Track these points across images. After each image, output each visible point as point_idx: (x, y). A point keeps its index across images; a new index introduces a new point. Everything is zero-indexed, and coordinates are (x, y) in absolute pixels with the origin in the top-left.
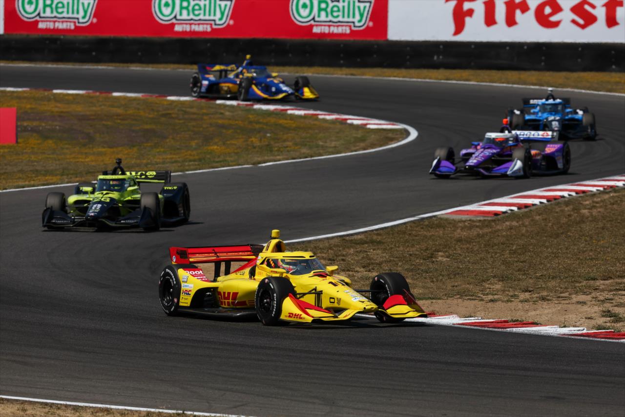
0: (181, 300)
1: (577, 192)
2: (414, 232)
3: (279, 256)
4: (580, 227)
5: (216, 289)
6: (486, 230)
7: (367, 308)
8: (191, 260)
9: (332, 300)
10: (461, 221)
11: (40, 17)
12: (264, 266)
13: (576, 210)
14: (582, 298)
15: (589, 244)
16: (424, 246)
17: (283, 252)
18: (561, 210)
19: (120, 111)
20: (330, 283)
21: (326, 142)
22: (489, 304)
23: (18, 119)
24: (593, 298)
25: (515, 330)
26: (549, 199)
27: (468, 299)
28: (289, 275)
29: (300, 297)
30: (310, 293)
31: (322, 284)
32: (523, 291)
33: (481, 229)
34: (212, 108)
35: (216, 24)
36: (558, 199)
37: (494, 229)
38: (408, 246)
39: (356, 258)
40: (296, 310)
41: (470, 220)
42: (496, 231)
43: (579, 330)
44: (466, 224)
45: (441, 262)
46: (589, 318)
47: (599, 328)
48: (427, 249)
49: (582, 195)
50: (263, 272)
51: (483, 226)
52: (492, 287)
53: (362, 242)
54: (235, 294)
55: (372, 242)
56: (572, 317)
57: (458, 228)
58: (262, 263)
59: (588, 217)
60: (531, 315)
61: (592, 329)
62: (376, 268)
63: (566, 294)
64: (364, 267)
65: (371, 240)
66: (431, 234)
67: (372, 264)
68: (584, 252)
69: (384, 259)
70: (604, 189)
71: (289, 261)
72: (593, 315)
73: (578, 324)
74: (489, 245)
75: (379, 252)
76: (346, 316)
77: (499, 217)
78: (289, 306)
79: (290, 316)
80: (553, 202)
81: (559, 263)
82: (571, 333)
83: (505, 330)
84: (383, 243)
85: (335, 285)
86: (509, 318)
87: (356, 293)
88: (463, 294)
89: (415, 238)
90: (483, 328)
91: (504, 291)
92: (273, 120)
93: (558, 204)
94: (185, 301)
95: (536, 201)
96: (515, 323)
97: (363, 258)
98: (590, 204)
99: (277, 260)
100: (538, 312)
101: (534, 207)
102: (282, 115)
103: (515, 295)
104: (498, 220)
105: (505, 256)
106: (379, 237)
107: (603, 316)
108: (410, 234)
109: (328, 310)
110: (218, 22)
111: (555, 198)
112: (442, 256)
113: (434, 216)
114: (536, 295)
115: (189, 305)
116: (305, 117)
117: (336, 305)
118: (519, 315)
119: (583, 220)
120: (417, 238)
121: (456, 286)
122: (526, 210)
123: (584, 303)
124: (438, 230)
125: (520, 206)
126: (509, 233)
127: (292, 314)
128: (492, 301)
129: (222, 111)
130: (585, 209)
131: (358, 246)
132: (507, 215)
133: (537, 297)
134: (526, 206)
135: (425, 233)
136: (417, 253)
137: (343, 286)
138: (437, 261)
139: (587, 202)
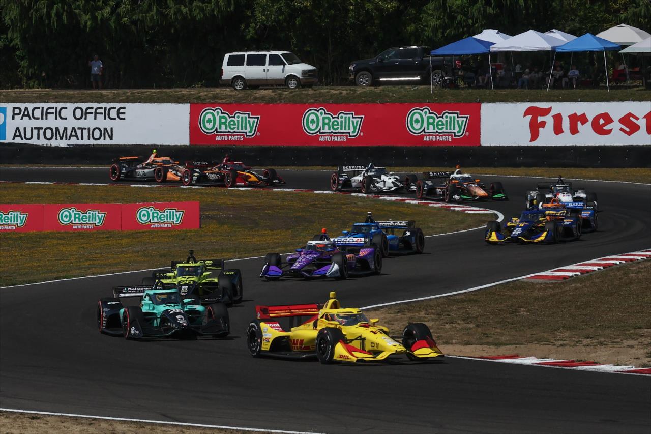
0: (262, 346)
1: (626, 260)
2: (502, 293)
3: (335, 312)
4: (629, 288)
5: (288, 337)
6: (557, 291)
7: (398, 350)
8: (271, 315)
9: (373, 345)
10: (538, 284)
11: (217, 132)
12: (324, 319)
13: (626, 274)
14: (631, 342)
15: (636, 301)
16: (509, 304)
17: (338, 308)
18: (614, 275)
19: (278, 202)
20: (372, 332)
21: (435, 225)
22: (560, 348)
23: (201, 209)
24: (639, 343)
25: (579, 368)
26: (605, 266)
27: (544, 344)
28: (342, 326)
29: (349, 343)
30: (356, 339)
31: (366, 333)
32: (585, 338)
33: (553, 290)
34: (348, 199)
35: (350, 136)
36: (612, 266)
37: (563, 290)
38: (497, 303)
39: (458, 313)
40: (345, 353)
41: (545, 283)
42: (564, 292)
43: (629, 368)
44: (542, 286)
45: (523, 316)
46: (637, 358)
47: (644, 366)
48: (512, 306)
49: (630, 263)
50: (323, 324)
51: (555, 288)
52: (562, 335)
53: (462, 301)
54: (302, 341)
55: (470, 301)
56: (623, 357)
57: (536, 289)
58: (322, 317)
59: (635, 280)
60: (592, 356)
61: (639, 367)
62: (473, 321)
63: (619, 340)
64: (464, 320)
65: (470, 299)
66: (515, 294)
67: (471, 317)
68: (632, 306)
69: (480, 313)
70: (647, 258)
71: (342, 315)
72: (639, 356)
73: (628, 363)
74: (560, 302)
75: (475, 308)
76: (382, 357)
77: (567, 280)
78: (340, 350)
79: (340, 357)
80: (608, 268)
81: (613, 316)
82: (622, 370)
83: (572, 368)
84: (479, 302)
85: (375, 333)
86: (575, 359)
87: (391, 339)
88: (539, 341)
89: (502, 297)
90: (555, 367)
91: (571, 338)
92: (394, 208)
93: (613, 269)
94: (266, 346)
95: (596, 268)
96: (580, 362)
97: (463, 313)
98: (636, 269)
99: (334, 314)
100: (597, 354)
101: (594, 273)
102: (401, 204)
103: (580, 341)
104: (566, 283)
105: (572, 311)
106: (476, 297)
107: (647, 357)
108: (499, 294)
109: (369, 352)
110: (351, 134)
111: (610, 265)
112: (524, 311)
113: (517, 280)
114: (596, 341)
115: (268, 349)
116: (419, 205)
117: (375, 348)
118: (583, 357)
119: (631, 282)
120: (504, 297)
121: (535, 335)
122: (587, 275)
123: (632, 347)
124: (520, 291)
125: (583, 272)
126: (574, 293)
127: (342, 356)
128: (561, 345)
129: (356, 202)
130: (633, 273)
131: (459, 304)
132: (573, 278)
133: (596, 343)
134: (587, 271)
135: (510, 293)
136: (505, 308)
137: (381, 334)
138: (519, 315)
139: (634, 268)
